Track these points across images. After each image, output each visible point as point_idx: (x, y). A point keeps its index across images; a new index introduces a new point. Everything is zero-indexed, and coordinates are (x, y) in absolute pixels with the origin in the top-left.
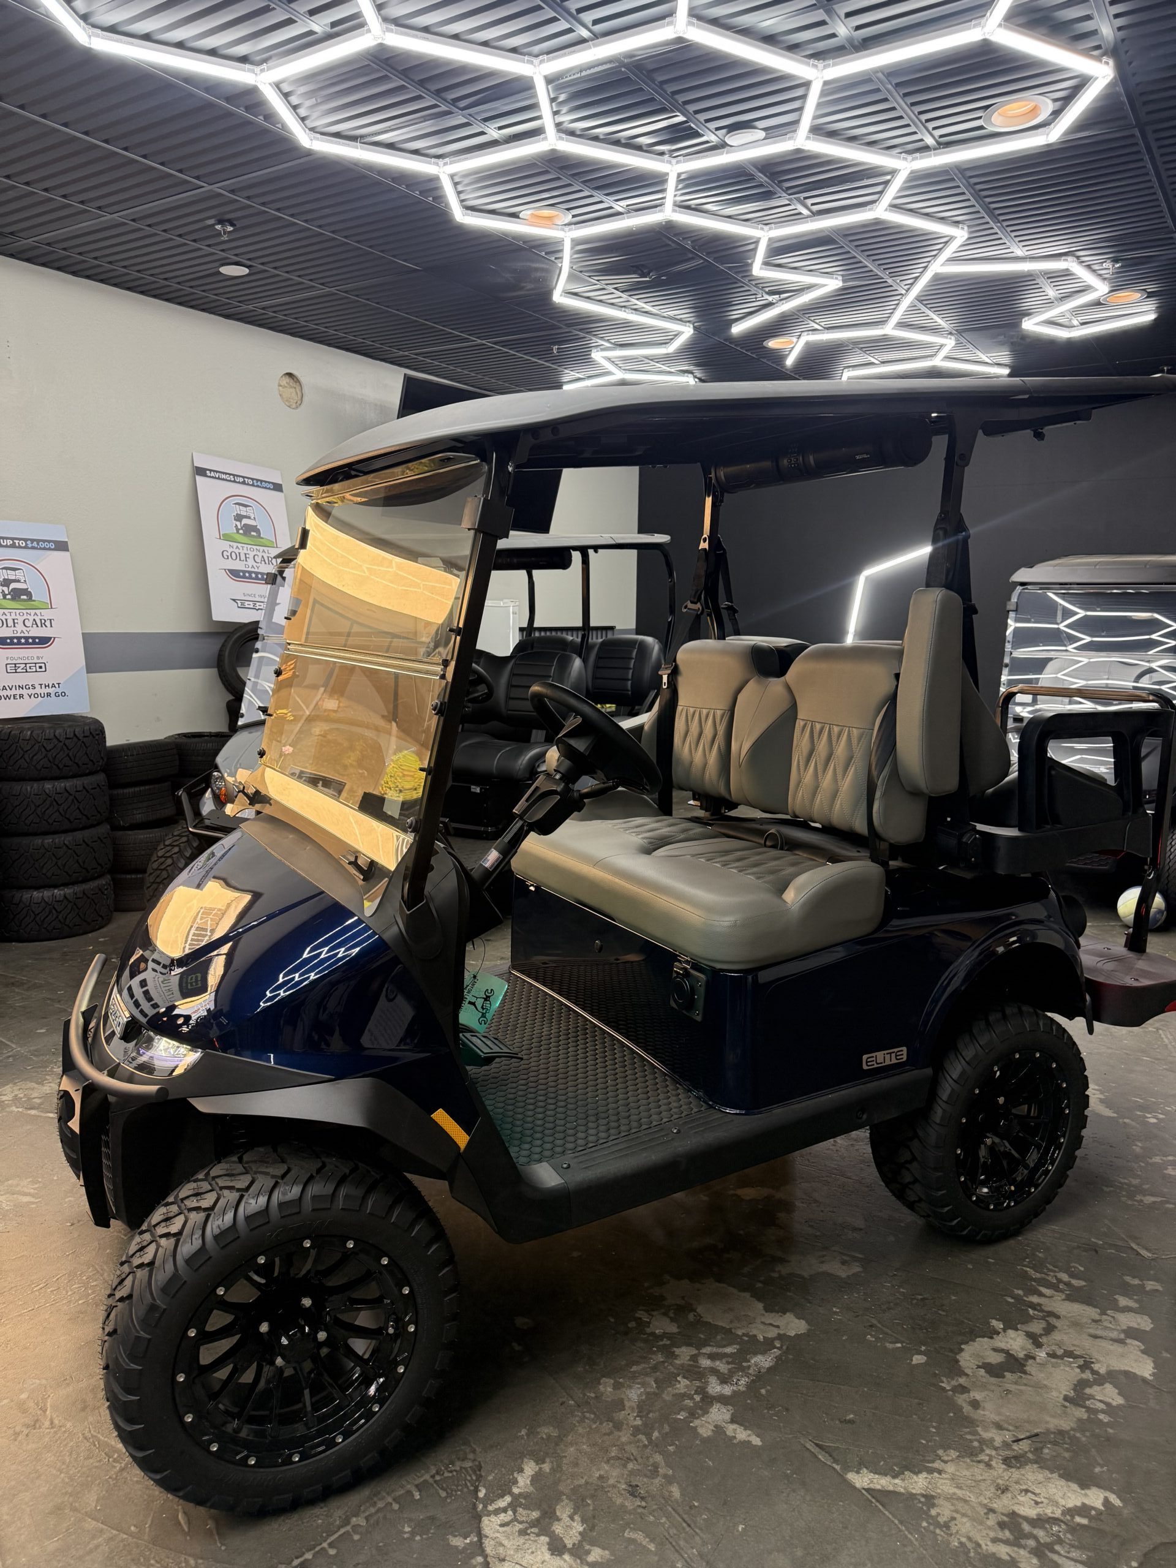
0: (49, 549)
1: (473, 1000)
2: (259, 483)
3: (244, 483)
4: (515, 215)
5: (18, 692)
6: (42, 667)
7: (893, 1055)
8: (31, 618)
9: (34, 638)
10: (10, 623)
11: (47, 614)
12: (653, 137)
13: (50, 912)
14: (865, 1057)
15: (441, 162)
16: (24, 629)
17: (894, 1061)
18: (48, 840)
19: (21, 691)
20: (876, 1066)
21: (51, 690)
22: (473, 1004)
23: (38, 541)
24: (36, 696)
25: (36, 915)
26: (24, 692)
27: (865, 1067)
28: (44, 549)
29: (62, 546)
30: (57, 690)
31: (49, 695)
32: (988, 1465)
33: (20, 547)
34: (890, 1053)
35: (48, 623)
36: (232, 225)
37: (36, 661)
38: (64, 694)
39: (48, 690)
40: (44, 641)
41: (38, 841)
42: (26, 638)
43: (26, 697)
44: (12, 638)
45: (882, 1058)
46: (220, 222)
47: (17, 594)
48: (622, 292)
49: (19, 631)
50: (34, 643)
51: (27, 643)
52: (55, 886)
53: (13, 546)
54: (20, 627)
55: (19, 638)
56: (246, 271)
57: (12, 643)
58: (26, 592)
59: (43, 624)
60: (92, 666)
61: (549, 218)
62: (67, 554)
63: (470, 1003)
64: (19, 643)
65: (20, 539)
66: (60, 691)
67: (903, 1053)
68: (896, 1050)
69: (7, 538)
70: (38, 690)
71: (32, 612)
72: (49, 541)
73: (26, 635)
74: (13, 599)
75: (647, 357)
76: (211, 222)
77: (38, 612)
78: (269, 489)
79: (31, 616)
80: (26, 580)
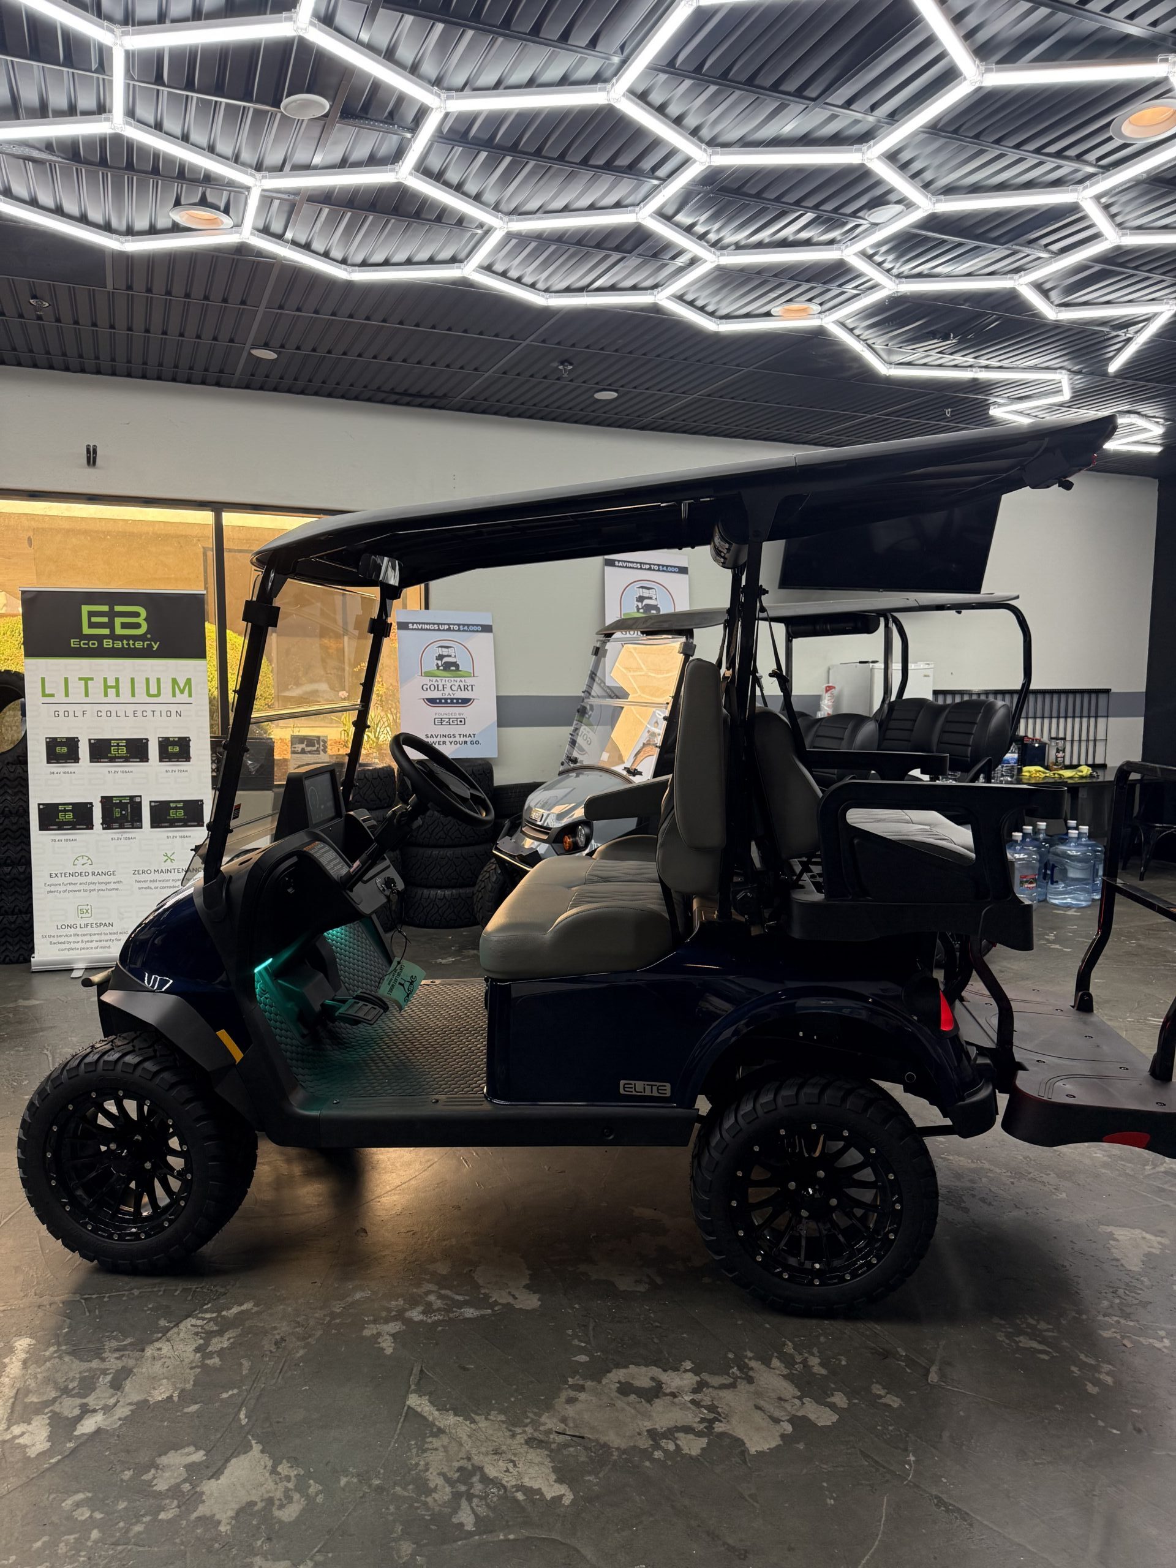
0: (477, 631)
1: (403, 982)
2: (665, 568)
3: (650, 569)
4: (768, 314)
5: (442, 739)
6: (462, 721)
7: (655, 1088)
8: (457, 684)
9: (457, 699)
10: (441, 688)
11: (469, 681)
12: (809, 231)
13: (449, 906)
14: (622, 1082)
15: (655, 291)
16: (451, 692)
17: (655, 1093)
18: (435, 852)
19: (444, 739)
20: (634, 1093)
21: (468, 739)
22: (403, 985)
23: (468, 625)
24: (456, 743)
25: (439, 908)
26: (447, 740)
27: (622, 1091)
28: (473, 631)
29: (487, 629)
30: (473, 739)
31: (466, 742)
32: (513, 1436)
33: (454, 630)
34: (652, 1086)
35: (470, 688)
36: (571, 364)
37: (457, 716)
38: (477, 742)
39: (465, 739)
40: (465, 701)
41: (428, 851)
42: (452, 699)
43: (448, 743)
44: (440, 699)
45: (640, 1087)
46: (562, 363)
47: (447, 666)
48: (951, 354)
49: (447, 693)
50: (457, 703)
51: (452, 703)
52: (440, 887)
53: (449, 630)
54: (448, 691)
55: (446, 699)
56: (615, 395)
57: (440, 703)
58: (455, 664)
59: (466, 688)
60: (502, 722)
61: (804, 310)
62: (490, 635)
63: (400, 984)
64: (446, 703)
65: (454, 624)
66: (475, 740)
67: (667, 1089)
68: (658, 1084)
69: (444, 624)
70: (457, 739)
71: (458, 679)
72: (477, 625)
73: (452, 696)
74: (444, 670)
75: (1054, 405)
76: (555, 364)
77: (463, 679)
78: (675, 572)
79: (458, 682)
80: (456, 655)
